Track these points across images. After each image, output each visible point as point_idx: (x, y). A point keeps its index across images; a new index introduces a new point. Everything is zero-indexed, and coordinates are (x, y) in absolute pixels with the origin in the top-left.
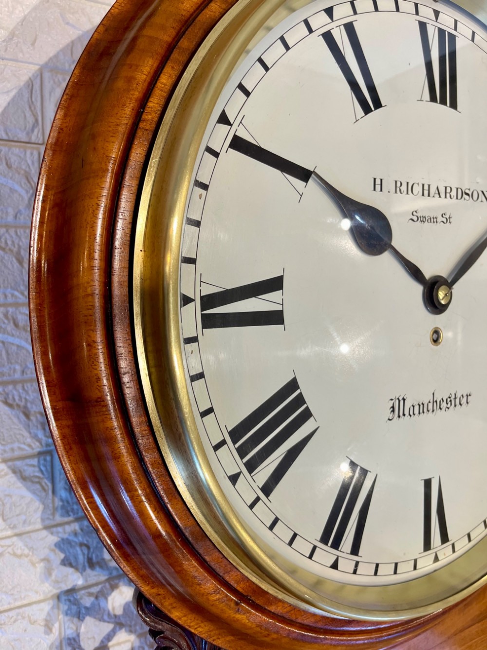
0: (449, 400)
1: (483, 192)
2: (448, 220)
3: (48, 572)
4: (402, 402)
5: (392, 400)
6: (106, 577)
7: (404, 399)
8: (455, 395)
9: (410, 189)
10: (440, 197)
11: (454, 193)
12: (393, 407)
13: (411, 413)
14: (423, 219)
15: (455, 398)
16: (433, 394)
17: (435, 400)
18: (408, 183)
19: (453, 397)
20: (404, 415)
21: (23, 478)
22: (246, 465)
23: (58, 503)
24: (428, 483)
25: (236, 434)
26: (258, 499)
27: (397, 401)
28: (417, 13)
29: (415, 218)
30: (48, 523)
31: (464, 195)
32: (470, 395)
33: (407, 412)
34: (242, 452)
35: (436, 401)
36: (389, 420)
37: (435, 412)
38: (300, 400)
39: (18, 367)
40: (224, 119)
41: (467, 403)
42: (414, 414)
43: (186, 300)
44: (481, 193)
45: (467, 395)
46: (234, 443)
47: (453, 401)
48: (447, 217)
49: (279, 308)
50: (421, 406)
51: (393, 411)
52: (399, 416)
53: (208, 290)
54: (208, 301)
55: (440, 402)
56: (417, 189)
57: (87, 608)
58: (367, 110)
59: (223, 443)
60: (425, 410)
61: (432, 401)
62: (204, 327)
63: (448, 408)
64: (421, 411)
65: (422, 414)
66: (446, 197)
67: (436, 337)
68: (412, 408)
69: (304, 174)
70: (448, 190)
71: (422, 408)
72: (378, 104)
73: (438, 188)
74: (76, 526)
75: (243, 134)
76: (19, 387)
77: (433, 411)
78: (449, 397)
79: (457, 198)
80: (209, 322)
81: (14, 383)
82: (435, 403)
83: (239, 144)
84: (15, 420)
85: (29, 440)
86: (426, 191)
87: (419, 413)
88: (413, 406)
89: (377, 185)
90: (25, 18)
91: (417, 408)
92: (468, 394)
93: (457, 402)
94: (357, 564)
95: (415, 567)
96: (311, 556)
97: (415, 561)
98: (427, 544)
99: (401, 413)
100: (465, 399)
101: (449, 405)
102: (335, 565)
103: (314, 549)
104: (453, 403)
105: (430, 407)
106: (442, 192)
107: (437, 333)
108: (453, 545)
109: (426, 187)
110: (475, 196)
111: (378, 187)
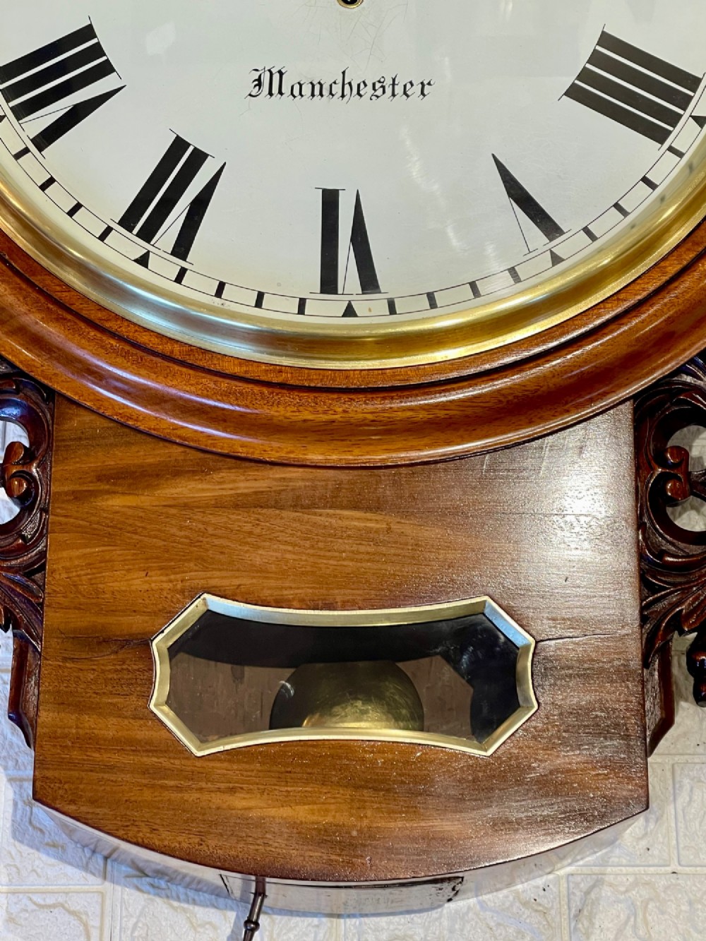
0: (378, 85)
4: (276, 77)
5: (257, 70)
7: (281, 73)
8: (394, 80)
12: (259, 80)
13: (296, 92)
15: (394, 84)
16: (344, 73)
17: (346, 82)
19: (388, 82)
20: (280, 93)
22: (13, 109)
25: (3, 74)
26: (26, 151)
27: (268, 74)
32: (429, 84)
33: (287, 89)
34: (9, 95)
35: (350, 84)
36: (250, 95)
37: (346, 99)
38: (98, 51)
41: (422, 93)
42: (301, 95)
45: (422, 83)
46: (1, 84)
47: (388, 88)
50: (317, 86)
51: (260, 85)
52: (271, 94)
55: (359, 85)
60: (326, 92)
61: (340, 81)
63: (378, 97)
64: (317, 92)
65: (317, 98)
68: (297, 88)
71: (318, 89)
77: (343, 96)
78: (379, 82)
82: (347, 87)
87: (313, 95)
88: (301, 85)
91: (307, 89)
92: (425, 82)
93: (399, 90)
94: (183, 272)
95: (301, 310)
96: (102, 237)
97: (302, 303)
98: (329, 284)
99: (275, 90)
100: (418, 88)
101: (379, 92)
102: (143, 261)
103: (108, 230)
104: (389, 90)
105: (337, 89)
108: (391, 301)
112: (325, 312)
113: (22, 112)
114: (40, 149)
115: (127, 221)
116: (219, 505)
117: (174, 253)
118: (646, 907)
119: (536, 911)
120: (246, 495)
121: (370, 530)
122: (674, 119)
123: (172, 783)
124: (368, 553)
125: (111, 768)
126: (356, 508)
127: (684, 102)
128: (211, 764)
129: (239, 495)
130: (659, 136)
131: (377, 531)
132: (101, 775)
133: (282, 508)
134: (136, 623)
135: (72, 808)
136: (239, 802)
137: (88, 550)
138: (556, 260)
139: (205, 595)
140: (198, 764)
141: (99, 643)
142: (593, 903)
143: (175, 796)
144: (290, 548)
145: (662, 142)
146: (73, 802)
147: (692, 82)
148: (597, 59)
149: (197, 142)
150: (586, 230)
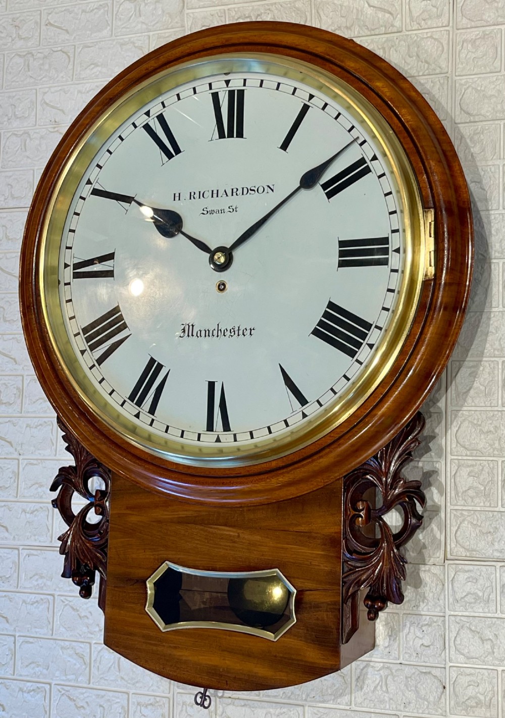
0: (232, 330)
1: (268, 186)
2: (235, 210)
4: (191, 327)
5: (183, 324)
7: (193, 326)
8: (239, 327)
9: (202, 195)
10: (227, 196)
11: (240, 191)
12: (184, 329)
13: (199, 335)
14: (212, 212)
15: (239, 330)
16: (218, 325)
17: (219, 329)
18: (200, 192)
19: (236, 329)
20: (192, 335)
22: (89, 346)
24: (211, 385)
25: (85, 330)
26: (94, 366)
27: (187, 326)
28: (210, 89)
29: (205, 212)
31: (249, 191)
32: (253, 329)
33: (195, 334)
34: (88, 339)
35: (221, 330)
36: (180, 337)
38: (121, 318)
40: (89, 182)
41: (251, 334)
42: (201, 336)
43: (66, 266)
44: (266, 188)
45: (251, 329)
46: (84, 335)
47: (235, 332)
48: (234, 208)
49: (112, 269)
50: (207, 332)
51: (184, 332)
52: (188, 336)
53: (77, 261)
54: (77, 266)
55: (224, 331)
56: (207, 194)
58: (170, 156)
59: (79, 334)
60: (211, 335)
61: (217, 329)
62: (74, 278)
63: (232, 336)
64: (207, 334)
65: (207, 337)
66: (232, 195)
67: (222, 287)
68: (199, 332)
69: (129, 200)
70: (235, 190)
71: (208, 333)
72: (178, 151)
73: (225, 191)
75: (98, 187)
77: (218, 336)
79: (243, 194)
80: (77, 276)
82: (219, 331)
83: (96, 192)
86: (215, 194)
87: (205, 336)
88: (201, 331)
89: (177, 197)
91: (203, 333)
93: (241, 332)
94: (153, 420)
95: (199, 439)
96: (122, 405)
97: (199, 435)
98: (210, 427)
99: (190, 334)
100: (249, 331)
101: (233, 334)
102: (137, 416)
103: (124, 402)
104: (236, 333)
105: (215, 333)
106: (229, 193)
107: (224, 285)
108: (235, 435)
109: (215, 192)
110: (261, 190)
111: (177, 198)
112: (208, 440)
113: (92, 348)
114: (99, 365)
115: (132, 398)
116: (172, 521)
117: (149, 412)
118: (387, 678)
119: (341, 676)
120: (183, 517)
121: (230, 536)
122: (359, 345)
123: (154, 642)
124: (230, 546)
125: (131, 634)
126: (226, 525)
127: (364, 336)
128: (168, 636)
129: (180, 517)
130: (352, 354)
131: (234, 536)
132: (128, 636)
133: (196, 524)
134: (141, 573)
135: (117, 649)
136: (177, 653)
137: (123, 540)
138: (304, 416)
139: (167, 562)
140: (163, 635)
141: (127, 581)
142: (364, 675)
143: (155, 648)
144: (199, 542)
145: (353, 357)
146: (117, 647)
147: (368, 326)
148: (326, 315)
149: (159, 360)
150: (318, 401)
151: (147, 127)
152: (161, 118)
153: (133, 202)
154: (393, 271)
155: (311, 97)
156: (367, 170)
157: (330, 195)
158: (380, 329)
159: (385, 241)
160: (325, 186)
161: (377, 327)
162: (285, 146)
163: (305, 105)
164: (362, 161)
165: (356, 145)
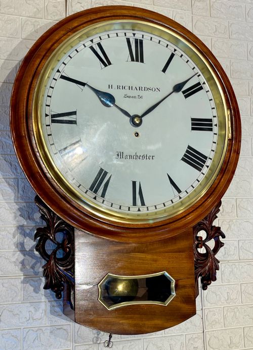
2: (141, 97)
3: (15, 217)
5: (117, 152)
6: (35, 225)
7: (123, 153)
9: (124, 88)
11: (143, 89)
12: (118, 154)
14: (129, 97)
15: (147, 156)
16: (136, 153)
18: (123, 86)
19: (145, 155)
21: (9, 184)
23: (19, 195)
24: (134, 183)
27: (120, 153)
28: (126, 36)
29: (126, 97)
30: (16, 201)
31: (148, 89)
32: (154, 156)
33: (124, 157)
36: (116, 158)
39: (9, 150)
40: (58, 71)
41: (153, 159)
42: (127, 158)
43: (47, 115)
44: (156, 89)
46: (60, 154)
49: (75, 120)
51: (118, 156)
52: (121, 158)
53: (53, 113)
54: (53, 116)
55: (139, 156)
56: (126, 88)
57: (27, 234)
58: (106, 65)
59: (57, 153)
61: (135, 155)
62: (52, 122)
65: (131, 159)
66: (140, 90)
67: (137, 135)
69: (83, 84)
70: (141, 88)
71: (131, 157)
72: (110, 63)
73: (136, 88)
74: (25, 204)
75: (64, 74)
76: (9, 156)
77: (136, 159)
78: (143, 155)
79: (145, 90)
80: (53, 121)
81: (8, 155)
82: (137, 156)
83: (63, 77)
84: (7, 166)
85: (11, 173)
88: (127, 156)
90: (15, 48)
93: (148, 158)
94: (104, 201)
95: (129, 210)
96: (86, 193)
97: (129, 208)
98: (135, 204)
100: (151, 157)
101: (144, 158)
102: (95, 198)
103: (87, 191)
105: (135, 157)
106: (138, 89)
107: (137, 133)
108: (147, 207)
109: (131, 87)
110: (154, 90)
111: (110, 87)
112: (134, 210)
114: (71, 171)
115: (91, 189)
117: (101, 196)
120: (117, 250)
122: (202, 166)
123: (104, 316)
124: (141, 263)
126: (139, 252)
127: (204, 162)
128: (112, 312)
131: (143, 258)
133: (124, 253)
138: (180, 198)
139: (108, 274)
140: (109, 312)
143: (105, 319)
145: (200, 171)
147: (206, 158)
148: (187, 151)
149: (105, 169)
150: (186, 191)
151: (92, 48)
152: (99, 45)
153: (86, 86)
154: (215, 134)
155: (175, 50)
156: (201, 88)
157: (186, 97)
158: (211, 159)
159: (211, 120)
160: (184, 92)
161: (210, 158)
162: (164, 70)
163: (172, 53)
164: (199, 84)
165: (196, 76)
